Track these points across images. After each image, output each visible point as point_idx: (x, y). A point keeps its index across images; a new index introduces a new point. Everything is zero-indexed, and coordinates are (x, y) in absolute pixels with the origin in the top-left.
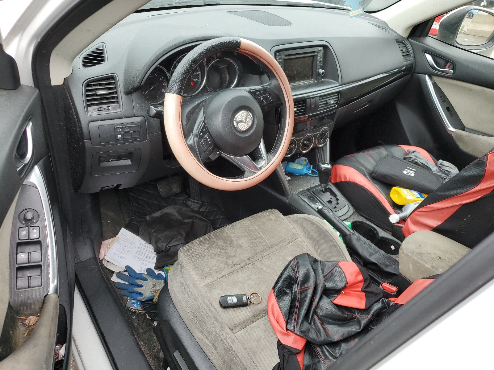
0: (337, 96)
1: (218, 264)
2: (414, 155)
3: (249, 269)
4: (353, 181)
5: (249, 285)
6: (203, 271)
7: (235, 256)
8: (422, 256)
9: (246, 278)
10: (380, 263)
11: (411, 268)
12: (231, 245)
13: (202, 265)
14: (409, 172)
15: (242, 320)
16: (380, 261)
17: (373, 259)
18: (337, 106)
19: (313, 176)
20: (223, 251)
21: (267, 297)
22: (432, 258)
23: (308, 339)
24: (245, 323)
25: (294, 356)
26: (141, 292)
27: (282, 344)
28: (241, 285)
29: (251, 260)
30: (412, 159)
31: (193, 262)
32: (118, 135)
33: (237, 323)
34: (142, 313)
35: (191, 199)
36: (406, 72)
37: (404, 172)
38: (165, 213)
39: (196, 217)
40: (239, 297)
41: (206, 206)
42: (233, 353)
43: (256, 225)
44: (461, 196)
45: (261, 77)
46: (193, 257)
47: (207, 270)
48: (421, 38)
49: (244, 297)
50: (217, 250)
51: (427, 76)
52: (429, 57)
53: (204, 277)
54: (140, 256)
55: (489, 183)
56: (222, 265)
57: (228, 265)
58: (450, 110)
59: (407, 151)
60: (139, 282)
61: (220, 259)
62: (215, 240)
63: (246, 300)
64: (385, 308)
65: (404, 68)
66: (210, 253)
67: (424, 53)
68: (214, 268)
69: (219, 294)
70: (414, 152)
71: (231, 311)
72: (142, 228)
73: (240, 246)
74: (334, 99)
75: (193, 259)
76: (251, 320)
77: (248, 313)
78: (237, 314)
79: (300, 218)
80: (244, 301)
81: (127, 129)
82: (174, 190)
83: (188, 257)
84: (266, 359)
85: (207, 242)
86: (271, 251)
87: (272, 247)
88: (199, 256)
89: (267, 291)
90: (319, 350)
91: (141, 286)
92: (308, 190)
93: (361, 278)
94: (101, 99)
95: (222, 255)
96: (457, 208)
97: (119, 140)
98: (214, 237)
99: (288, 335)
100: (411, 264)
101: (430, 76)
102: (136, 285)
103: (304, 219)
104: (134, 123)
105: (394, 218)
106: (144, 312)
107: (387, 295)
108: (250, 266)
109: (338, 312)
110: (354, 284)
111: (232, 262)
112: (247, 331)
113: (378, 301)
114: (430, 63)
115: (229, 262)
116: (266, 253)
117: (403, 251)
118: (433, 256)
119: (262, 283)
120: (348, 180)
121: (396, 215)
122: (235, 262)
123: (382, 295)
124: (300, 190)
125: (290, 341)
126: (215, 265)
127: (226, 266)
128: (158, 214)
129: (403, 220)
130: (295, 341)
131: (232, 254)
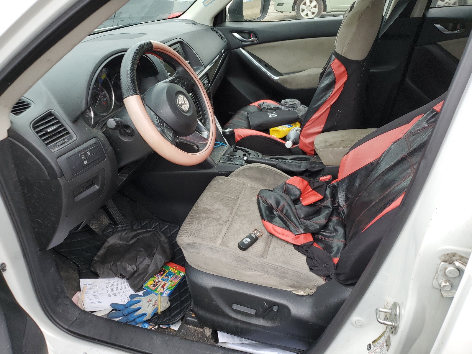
0: (207, 78)
1: (215, 228)
2: (266, 105)
3: (237, 219)
4: (247, 135)
5: (246, 228)
6: (210, 238)
7: (221, 217)
8: (333, 145)
9: (241, 225)
10: (309, 168)
11: (331, 156)
12: (212, 212)
13: (206, 235)
14: (272, 115)
15: (262, 250)
16: (308, 167)
17: (302, 169)
18: (210, 85)
19: (218, 147)
20: (211, 219)
21: (263, 228)
22: (339, 143)
23: (312, 232)
24: (266, 251)
25: (312, 246)
26: (144, 312)
27: (299, 246)
28: (242, 231)
29: (232, 213)
30: (266, 108)
31: (198, 237)
32: (84, 162)
33: (261, 254)
34: (156, 328)
35: (119, 226)
36: (226, 53)
37: (270, 116)
38: (108, 247)
39: (140, 234)
40: (250, 237)
41: (137, 224)
42: (280, 267)
43: (215, 192)
44: (328, 101)
45: (157, 76)
46: (194, 234)
47: (213, 236)
48: (223, 23)
49: (252, 235)
50: (206, 220)
51: (241, 49)
52: (236, 35)
53: (215, 241)
54: (114, 292)
55: (340, 82)
56: (218, 227)
57: (222, 225)
58: (267, 66)
59: (258, 106)
60: (134, 307)
61: (214, 224)
62: (198, 215)
63: (254, 236)
64: (333, 190)
65: (223, 50)
66: (203, 225)
67: (231, 33)
68: (215, 232)
69: (234, 244)
70: (263, 103)
71: (250, 249)
72: (98, 269)
73: (218, 210)
74: (206, 80)
75: (196, 235)
76: (267, 247)
77: (262, 243)
78: (256, 249)
79: (240, 171)
80: (254, 237)
81: (89, 154)
82: (104, 223)
83: (191, 236)
84: (297, 261)
85: (194, 220)
86: (239, 202)
87: (238, 199)
88: (198, 231)
89: (260, 224)
90: (320, 236)
91: (139, 309)
92: (224, 155)
93: (306, 183)
94: (55, 135)
95: (212, 221)
96: (329, 110)
97: (87, 165)
98: (195, 215)
99: (299, 237)
100: (330, 155)
101: (243, 48)
102: (131, 313)
103: (244, 169)
104: (91, 146)
105: (289, 144)
106: (156, 327)
107: (328, 183)
108: (236, 217)
109: (311, 209)
110: (305, 189)
111: (223, 221)
112: (271, 254)
113: (326, 189)
114: (239, 39)
115: (221, 222)
116: (237, 205)
117: (320, 150)
118: (338, 142)
119: (253, 222)
120: (243, 137)
121: (288, 142)
122: (225, 221)
123: (325, 184)
124: (219, 159)
125: (303, 240)
126: (214, 230)
127: (222, 226)
128: (102, 251)
129: (295, 143)
130: (305, 239)
131: (218, 217)
